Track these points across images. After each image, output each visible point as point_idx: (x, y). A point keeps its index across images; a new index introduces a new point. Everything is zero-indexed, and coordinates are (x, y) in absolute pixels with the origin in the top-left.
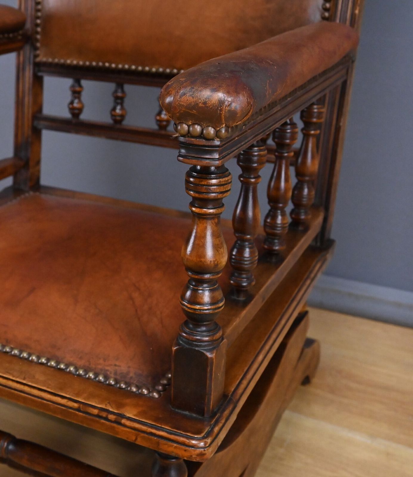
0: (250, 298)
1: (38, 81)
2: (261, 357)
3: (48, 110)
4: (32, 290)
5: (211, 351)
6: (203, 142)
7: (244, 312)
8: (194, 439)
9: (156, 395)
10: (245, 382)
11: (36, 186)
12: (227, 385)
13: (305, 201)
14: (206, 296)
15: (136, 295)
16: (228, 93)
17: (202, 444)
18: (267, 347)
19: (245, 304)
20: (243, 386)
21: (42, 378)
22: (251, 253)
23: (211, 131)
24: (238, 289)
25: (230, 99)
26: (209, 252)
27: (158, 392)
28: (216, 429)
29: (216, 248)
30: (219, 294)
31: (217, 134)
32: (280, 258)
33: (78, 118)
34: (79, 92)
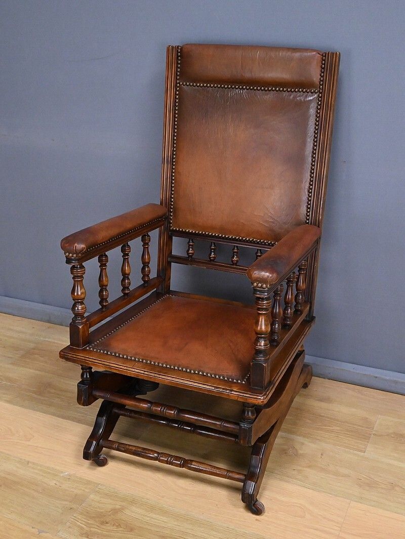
0: (278, 344)
1: (170, 239)
2: (283, 368)
3: (175, 252)
4: (186, 344)
5: (265, 363)
6: (262, 289)
7: (277, 349)
8: (259, 396)
9: (244, 382)
10: (277, 377)
11: (169, 291)
12: (271, 378)
13: (300, 301)
14: (263, 343)
15: (231, 344)
16: (270, 274)
17: (262, 398)
18: (286, 363)
19: (277, 346)
20: (277, 378)
21: (197, 378)
22: (278, 326)
23: (264, 286)
24: (274, 340)
25: (271, 275)
26: (263, 327)
27: (245, 381)
28: (268, 393)
29: (266, 325)
30: (268, 342)
31: (266, 287)
32: (290, 327)
33: (192, 257)
34: (192, 245)
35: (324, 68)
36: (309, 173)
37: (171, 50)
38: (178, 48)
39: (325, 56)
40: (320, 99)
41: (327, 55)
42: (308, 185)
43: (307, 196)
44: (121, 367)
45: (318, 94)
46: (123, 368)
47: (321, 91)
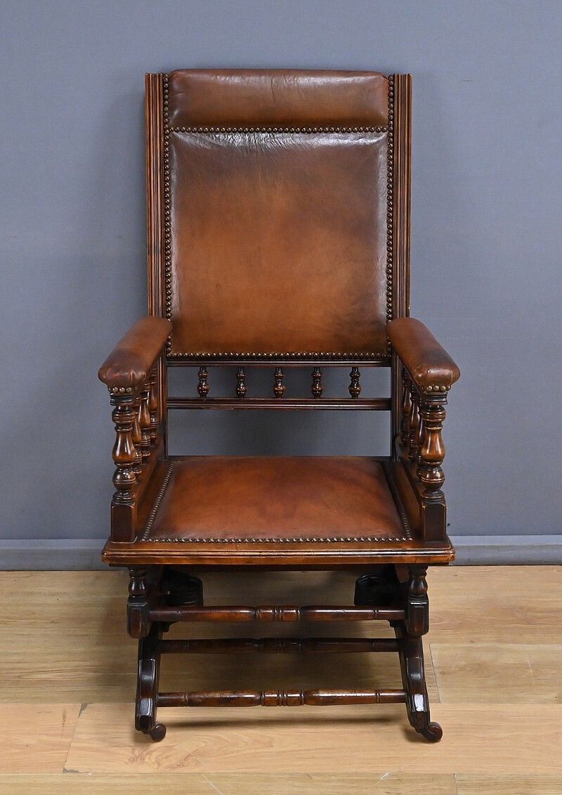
6: (440, 394)
9: (410, 539)
16: (451, 369)
23: (443, 387)
31: (446, 388)
33: (206, 397)
34: (205, 377)
35: (393, 97)
36: (386, 246)
37: (151, 79)
38: (164, 75)
39: (394, 80)
40: (391, 140)
41: (396, 79)
42: (386, 263)
43: (386, 279)
45: (388, 132)
47: (392, 128)
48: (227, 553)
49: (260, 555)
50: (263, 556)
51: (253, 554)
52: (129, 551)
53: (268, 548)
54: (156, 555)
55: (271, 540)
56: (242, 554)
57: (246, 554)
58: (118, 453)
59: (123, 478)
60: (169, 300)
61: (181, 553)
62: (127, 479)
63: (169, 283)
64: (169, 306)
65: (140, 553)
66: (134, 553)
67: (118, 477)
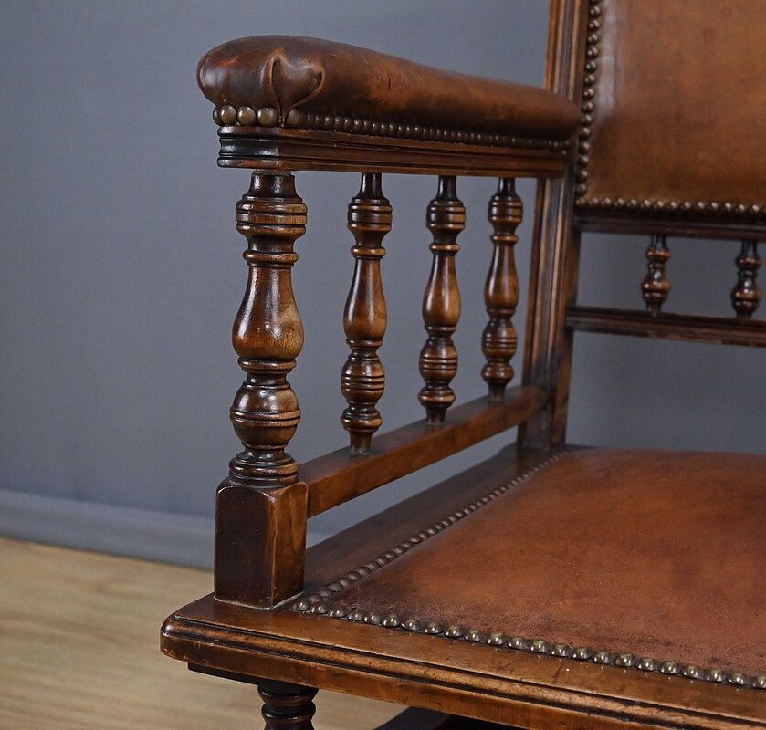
11: (563, 447)
33: (659, 307)
34: (663, 260)
44: (493, 684)
46: (504, 687)
48: (517, 689)
49: (622, 715)
50: (632, 717)
51: (601, 704)
52: (232, 631)
53: (658, 693)
54: (300, 656)
55: (682, 667)
56: (564, 697)
57: (577, 700)
58: (243, 328)
59: (256, 404)
60: (592, 71)
61: (376, 664)
62: (267, 410)
63: (595, 29)
64: (589, 98)
65: (259, 642)
66: (241, 639)
67: (243, 403)
